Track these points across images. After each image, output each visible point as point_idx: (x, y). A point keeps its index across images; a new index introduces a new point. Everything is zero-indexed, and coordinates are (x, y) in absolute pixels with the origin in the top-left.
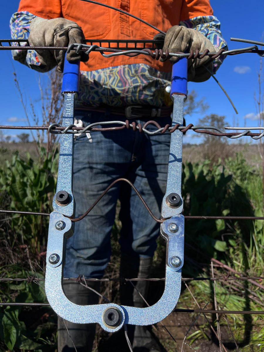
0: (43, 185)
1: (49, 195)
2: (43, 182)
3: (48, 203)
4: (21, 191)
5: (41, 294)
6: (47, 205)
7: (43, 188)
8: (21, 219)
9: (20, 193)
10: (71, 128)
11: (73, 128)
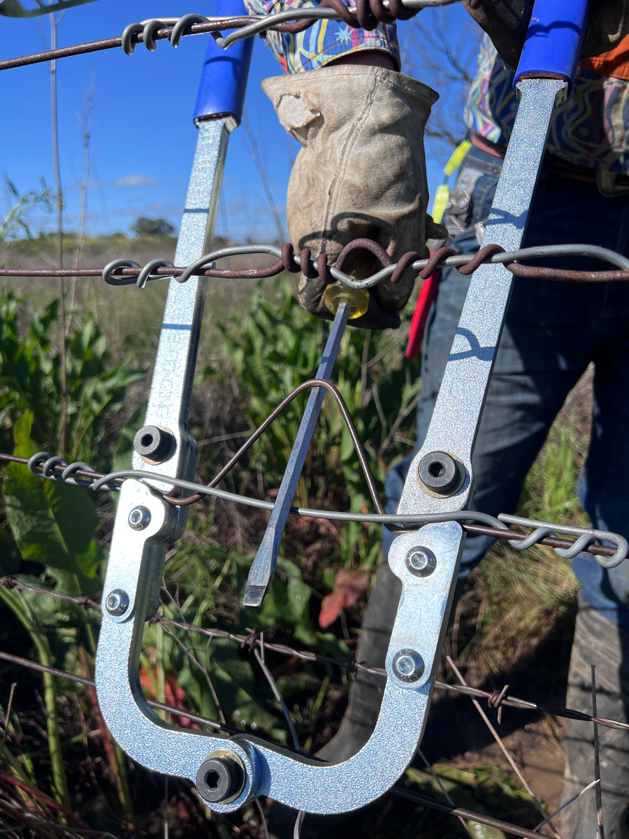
9: (265, 378)
10: (154, 270)
11: (159, 270)
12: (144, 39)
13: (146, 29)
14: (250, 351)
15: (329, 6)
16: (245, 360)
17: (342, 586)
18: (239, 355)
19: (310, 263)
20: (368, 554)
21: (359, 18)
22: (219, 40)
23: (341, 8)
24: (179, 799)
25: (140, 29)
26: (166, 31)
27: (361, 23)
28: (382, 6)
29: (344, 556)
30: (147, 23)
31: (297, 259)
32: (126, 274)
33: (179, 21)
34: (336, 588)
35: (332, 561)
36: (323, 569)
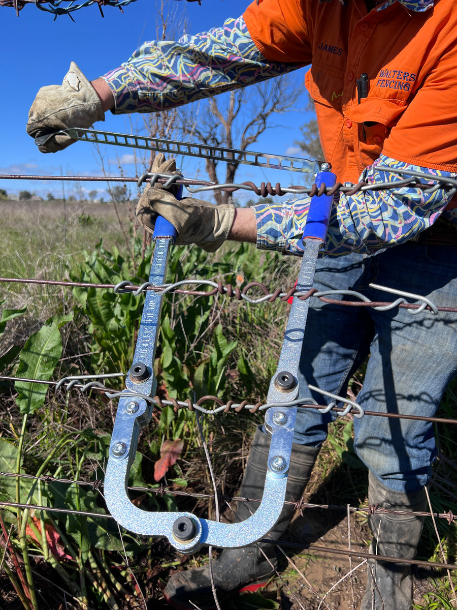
4: (104, 308)
7: (136, 307)
9: (103, 312)
12: (151, 181)
13: (153, 178)
14: (92, 294)
15: (247, 185)
16: (88, 300)
17: (166, 452)
18: (85, 296)
19: (232, 291)
20: (177, 429)
21: (261, 191)
23: (254, 187)
25: (150, 176)
27: (261, 193)
28: (272, 189)
30: (153, 175)
31: (225, 289)
33: (170, 177)
34: (162, 455)
35: (153, 436)
36: (146, 442)
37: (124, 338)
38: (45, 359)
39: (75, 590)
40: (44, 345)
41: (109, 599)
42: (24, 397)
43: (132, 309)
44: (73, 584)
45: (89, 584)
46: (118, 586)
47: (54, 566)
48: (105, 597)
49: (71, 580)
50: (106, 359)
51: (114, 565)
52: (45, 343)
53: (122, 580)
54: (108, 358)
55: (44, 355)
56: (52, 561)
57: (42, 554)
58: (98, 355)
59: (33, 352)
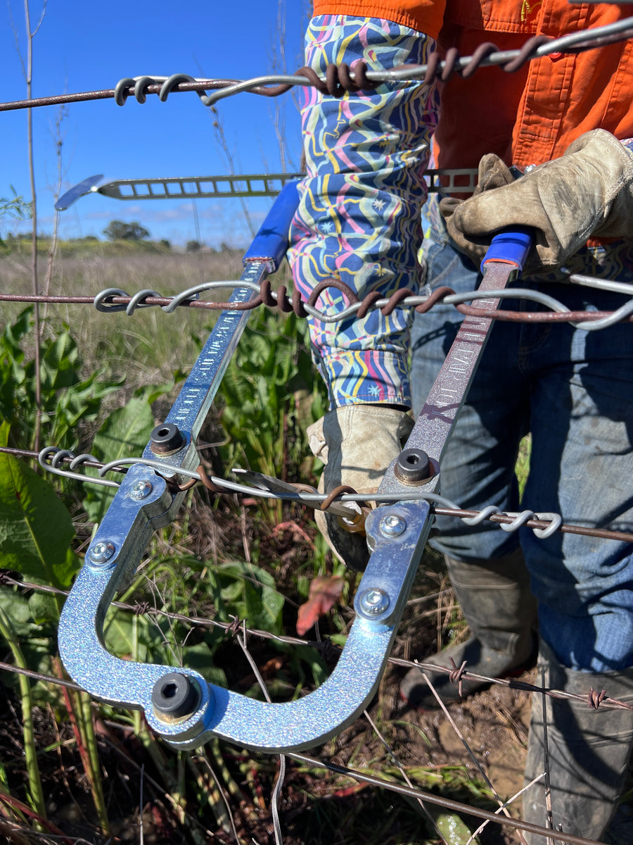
0: (286, 372)
1: (297, 395)
2: (286, 367)
3: (297, 414)
4: (242, 383)
5: (267, 616)
6: (293, 418)
7: (285, 379)
8: (231, 447)
9: (239, 389)
10: (142, 300)
11: (147, 299)
12: (136, 93)
13: (137, 85)
15: (302, 75)
17: (317, 593)
19: (286, 299)
21: (329, 86)
22: (203, 98)
23: (313, 77)
24: (154, 805)
25: (132, 84)
26: (156, 87)
27: (330, 91)
28: (349, 78)
29: (317, 563)
30: (138, 79)
31: (274, 294)
32: (116, 302)
33: (167, 80)
34: (311, 597)
35: (306, 569)
36: (296, 577)
37: (265, 425)
38: (130, 447)
39: (170, 783)
40: (130, 426)
41: (216, 804)
42: (96, 499)
43: (280, 383)
44: (168, 774)
45: (190, 777)
46: (233, 787)
47: (147, 743)
48: (211, 800)
49: (167, 768)
50: (237, 454)
51: (230, 753)
52: (132, 422)
53: (238, 777)
54: (240, 453)
55: (128, 443)
56: (145, 736)
57: (130, 724)
58: (226, 448)
59: (112, 438)
